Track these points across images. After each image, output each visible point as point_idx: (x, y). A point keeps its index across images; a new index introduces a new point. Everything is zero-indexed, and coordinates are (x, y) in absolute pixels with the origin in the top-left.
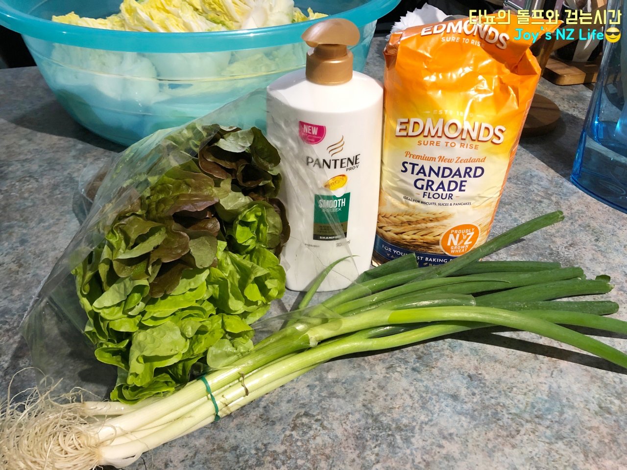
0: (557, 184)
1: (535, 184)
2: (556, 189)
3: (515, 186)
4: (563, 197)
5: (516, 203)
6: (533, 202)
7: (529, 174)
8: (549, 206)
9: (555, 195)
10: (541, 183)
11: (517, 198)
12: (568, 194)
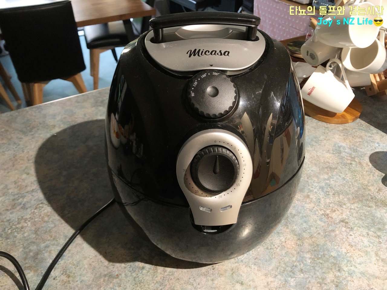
0: (354, 150)
1: (343, 152)
2: (354, 153)
3: (333, 155)
4: (361, 159)
5: (339, 167)
6: (347, 165)
7: (337, 146)
8: (357, 166)
9: (356, 158)
10: (346, 151)
11: (338, 164)
12: (362, 156)
